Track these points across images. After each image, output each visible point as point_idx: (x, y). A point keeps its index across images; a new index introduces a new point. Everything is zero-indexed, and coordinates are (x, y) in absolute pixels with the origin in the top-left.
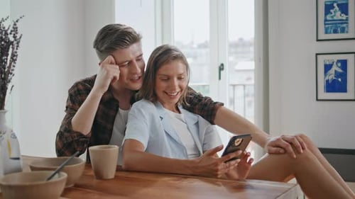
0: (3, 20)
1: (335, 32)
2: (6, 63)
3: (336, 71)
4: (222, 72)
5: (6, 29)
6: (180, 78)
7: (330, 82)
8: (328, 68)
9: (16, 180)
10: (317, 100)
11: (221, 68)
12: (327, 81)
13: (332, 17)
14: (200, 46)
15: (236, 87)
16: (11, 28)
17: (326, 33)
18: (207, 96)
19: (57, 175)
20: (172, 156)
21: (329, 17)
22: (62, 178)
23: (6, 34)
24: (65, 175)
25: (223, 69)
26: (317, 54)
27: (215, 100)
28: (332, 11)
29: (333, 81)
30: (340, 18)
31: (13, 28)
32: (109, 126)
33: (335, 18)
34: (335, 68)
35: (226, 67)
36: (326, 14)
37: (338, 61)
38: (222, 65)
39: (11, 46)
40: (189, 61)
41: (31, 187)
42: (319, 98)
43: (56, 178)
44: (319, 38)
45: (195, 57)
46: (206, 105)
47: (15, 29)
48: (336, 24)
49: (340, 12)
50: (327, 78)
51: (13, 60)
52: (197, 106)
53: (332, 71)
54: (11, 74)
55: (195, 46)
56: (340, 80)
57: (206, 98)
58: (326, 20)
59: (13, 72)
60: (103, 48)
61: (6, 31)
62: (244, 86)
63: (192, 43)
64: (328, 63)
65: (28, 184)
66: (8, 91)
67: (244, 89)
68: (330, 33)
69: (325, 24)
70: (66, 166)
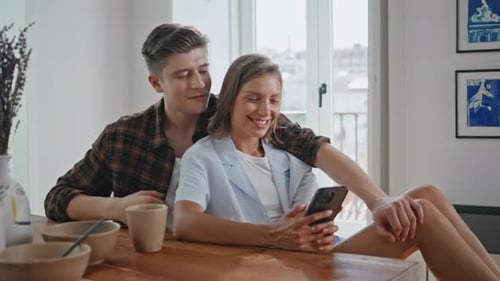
0: (6, 29)
1: (483, 39)
2: (10, 89)
3: (484, 96)
4: (324, 96)
5: (10, 41)
6: (273, 101)
7: (476, 111)
8: (472, 91)
9: (19, 256)
10: (457, 137)
11: (323, 90)
12: (472, 110)
13: (479, 18)
14: (299, 56)
15: (345, 117)
16: (17, 41)
17: (470, 41)
18: (307, 127)
19: (77, 249)
20: (244, 219)
21: (474, 19)
22: (84, 253)
23: (10, 48)
24: (87, 249)
25: (325, 92)
26: (457, 72)
27: (317, 134)
28: (478, 9)
29: (481, 109)
30: (490, 20)
31: (20, 40)
32: (167, 166)
33: (483, 20)
34: (482, 91)
35: (330, 89)
36: (470, 15)
37: (487, 82)
38: (324, 86)
39: (17, 65)
40: (285, 76)
41: (39, 266)
42: (460, 134)
43: (76, 253)
44: (461, 49)
45: (292, 72)
46: (304, 140)
47: (23, 41)
48: (485, 28)
49: (490, 12)
50: (471, 106)
51: (20, 85)
52: (293, 142)
53: (479, 96)
54: (17, 104)
55: (292, 55)
56: (489, 108)
57: (305, 130)
58: (470, 23)
59: (20, 102)
60: (153, 52)
61: (10, 45)
62: (356, 115)
63: (289, 51)
64: (472, 84)
65: (36, 261)
66: (13, 128)
67: (356, 120)
68: (476, 41)
69: (469, 29)
70: (92, 236)
